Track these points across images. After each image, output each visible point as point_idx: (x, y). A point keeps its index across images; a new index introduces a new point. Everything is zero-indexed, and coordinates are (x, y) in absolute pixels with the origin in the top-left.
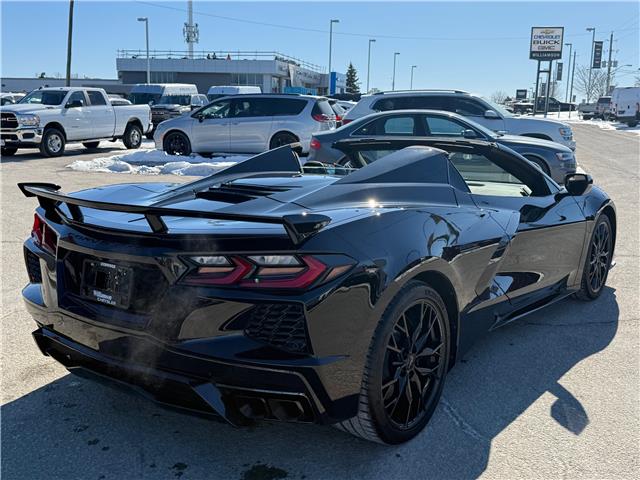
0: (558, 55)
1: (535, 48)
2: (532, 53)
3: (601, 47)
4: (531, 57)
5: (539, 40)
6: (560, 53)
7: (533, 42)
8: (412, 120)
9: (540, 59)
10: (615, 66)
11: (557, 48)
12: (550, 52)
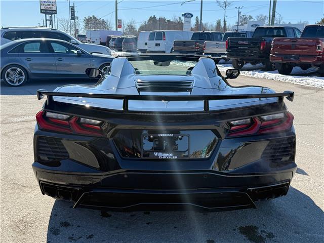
0: (55, 12)
1: (43, 7)
2: (41, 10)
3: (74, 9)
4: (41, 12)
5: (44, 3)
6: (56, 11)
7: (41, 5)
8: (39, 43)
9: (46, 14)
10: (77, 19)
11: (54, 8)
12: (51, 10)
